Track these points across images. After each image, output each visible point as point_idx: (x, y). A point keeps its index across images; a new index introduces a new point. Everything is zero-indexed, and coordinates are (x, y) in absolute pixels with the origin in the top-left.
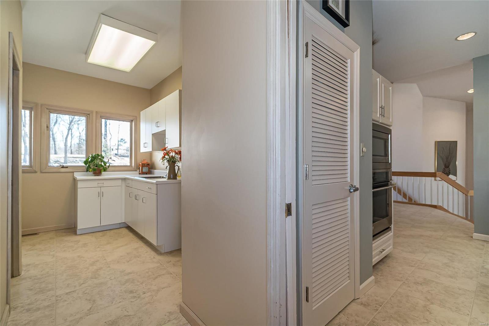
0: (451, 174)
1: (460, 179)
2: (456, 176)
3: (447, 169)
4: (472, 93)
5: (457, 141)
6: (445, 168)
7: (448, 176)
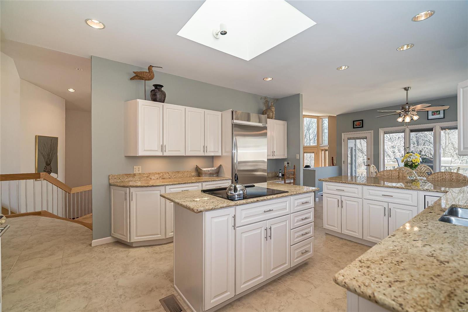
0: (52, 171)
1: (60, 176)
2: (57, 174)
3: (48, 167)
4: (72, 92)
5: (57, 138)
6: (46, 166)
7: (50, 174)
